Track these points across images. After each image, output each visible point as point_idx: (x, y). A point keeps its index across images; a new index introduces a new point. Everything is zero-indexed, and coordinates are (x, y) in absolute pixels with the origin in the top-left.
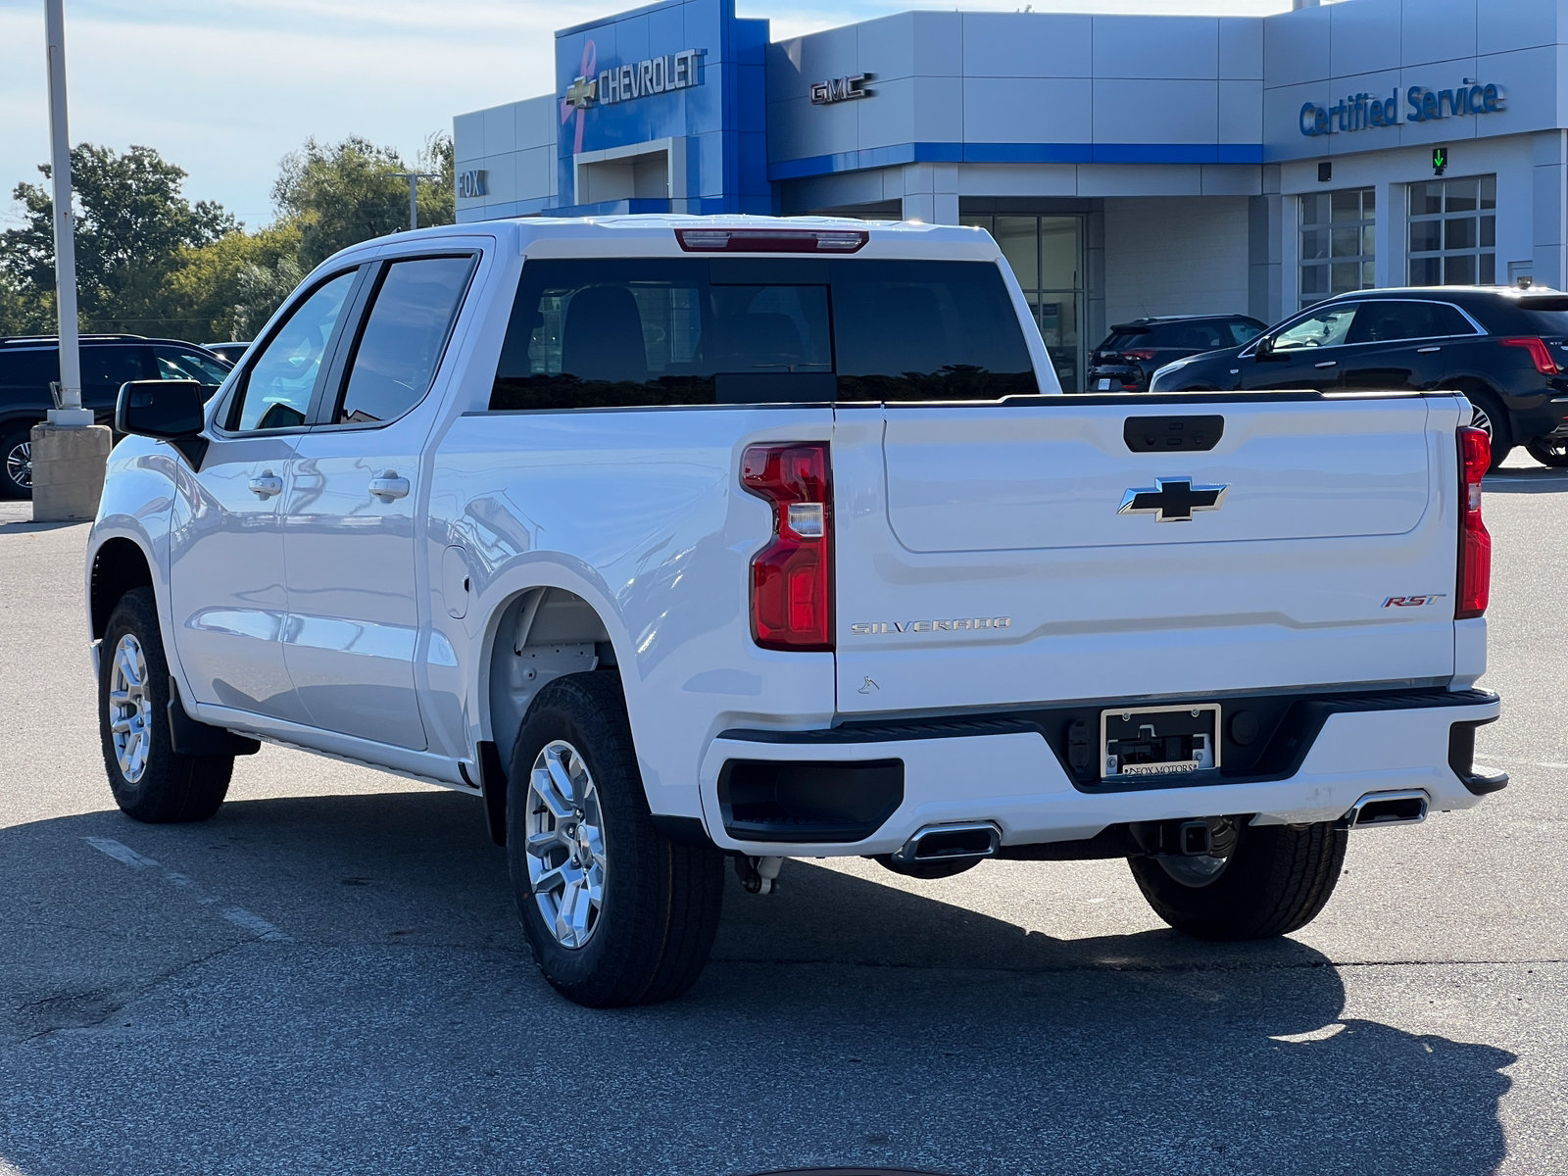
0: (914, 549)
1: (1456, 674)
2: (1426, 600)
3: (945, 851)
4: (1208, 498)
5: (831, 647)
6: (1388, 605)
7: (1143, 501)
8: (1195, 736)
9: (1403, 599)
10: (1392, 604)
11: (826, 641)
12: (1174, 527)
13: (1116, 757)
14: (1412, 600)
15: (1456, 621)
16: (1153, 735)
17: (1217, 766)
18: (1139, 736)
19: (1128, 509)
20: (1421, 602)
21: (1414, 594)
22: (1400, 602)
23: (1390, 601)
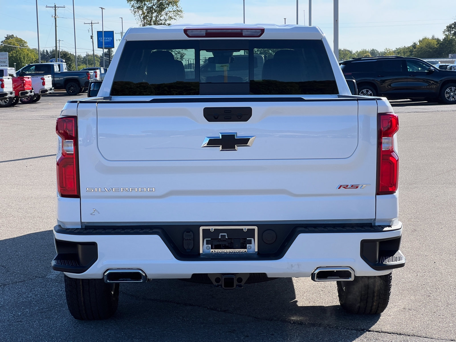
0: (109, 159)
1: (376, 218)
2: (360, 186)
3: (122, 279)
4: (244, 142)
5: (78, 196)
6: (339, 188)
7: (213, 142)
8: (247, 239)
9: (347, 186)
10: (342, 188)
11: (76, 194)
12: (229, 154)
13: (210, 246)
14: (352, 186)
15: (377, 196)
16: (227, 237)
17: (256, 252)
18: (220, 237)
19: (206, 145)
20: (357, 187)
21: (353, 184)
22: (346, 187)
23: (341, 186)
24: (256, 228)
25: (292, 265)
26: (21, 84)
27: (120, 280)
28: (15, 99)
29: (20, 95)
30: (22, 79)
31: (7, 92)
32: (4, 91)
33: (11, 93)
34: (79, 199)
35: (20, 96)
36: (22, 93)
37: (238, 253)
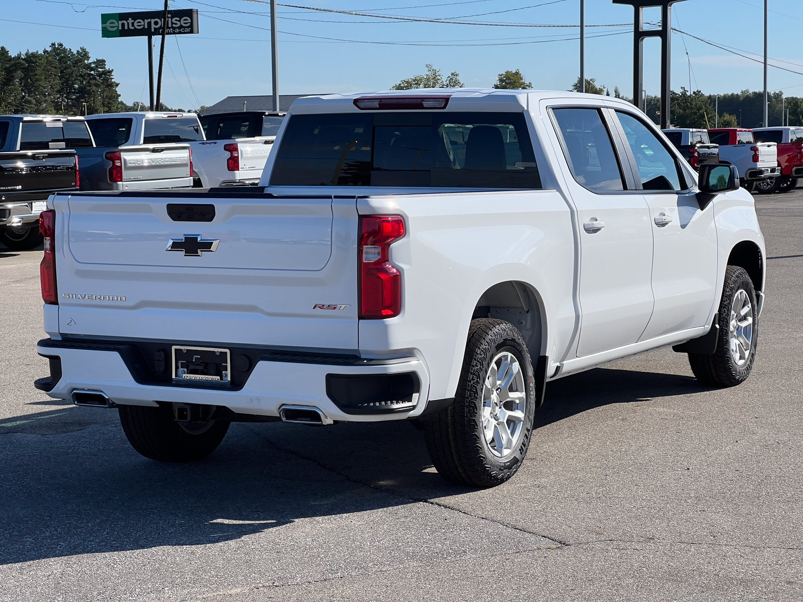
0: (80, 262)
2: (338, 307)
5: (56, 303)
7: (176, 246)
8: (222, 364)
10: (317, 308)
11: (54, 300)
12: (192, 259)
14: (329, 306)
15: (359, 320)
16: (201, 361)
17: (229, 381)
18: (194, 361)
19: (170, 249)
20: (335, 308)
21: (330, 304)
22: (322, 307)
23: (316, 306)
24: (228, 351)
25: (251, 399)
26: (797, 155)
27: (88, 402)
28: (791, 179)
29: (793, 173)
30: (798, 147)
31: (763, 169)
32: (758, 167)
33: (773, 170)
34: (57, 306)
35: (794, 175)
36: (797, 170)
37: (211, 381)
